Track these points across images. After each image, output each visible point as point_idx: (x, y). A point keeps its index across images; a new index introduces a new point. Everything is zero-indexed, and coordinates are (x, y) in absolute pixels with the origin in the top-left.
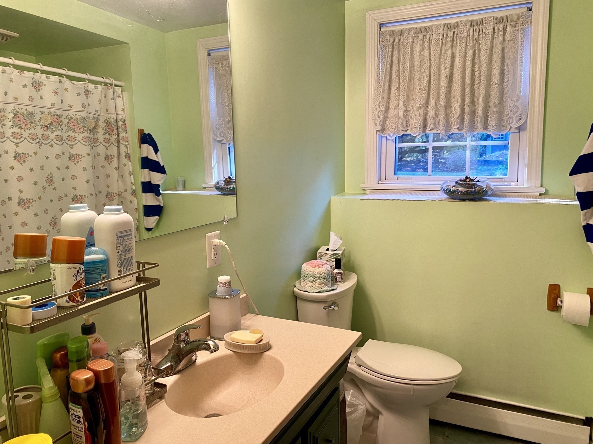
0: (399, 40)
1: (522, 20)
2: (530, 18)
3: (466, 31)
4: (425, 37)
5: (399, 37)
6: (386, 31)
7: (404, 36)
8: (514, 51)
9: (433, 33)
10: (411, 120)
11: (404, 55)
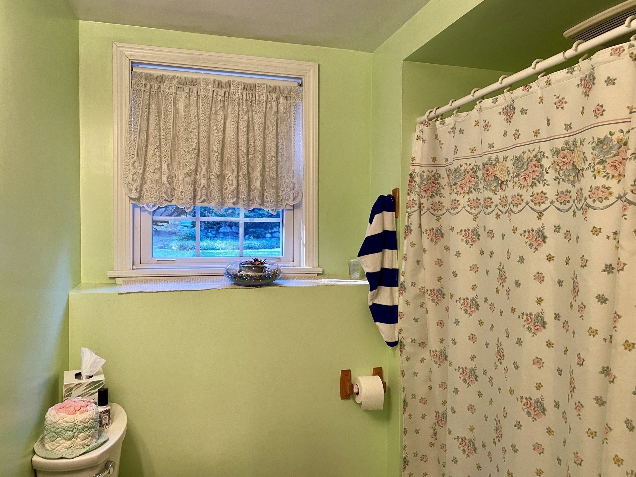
0: (159, 87)
1: (293, 94)
2: (301, 94)
3: (238, 93)
4: (191, 90)
5: (159, 84)
6: (141, 73)
7: (165, 84)
8: (287, 125)
9: (201, 88)
10: (176, 188)
11: (165, 107)
